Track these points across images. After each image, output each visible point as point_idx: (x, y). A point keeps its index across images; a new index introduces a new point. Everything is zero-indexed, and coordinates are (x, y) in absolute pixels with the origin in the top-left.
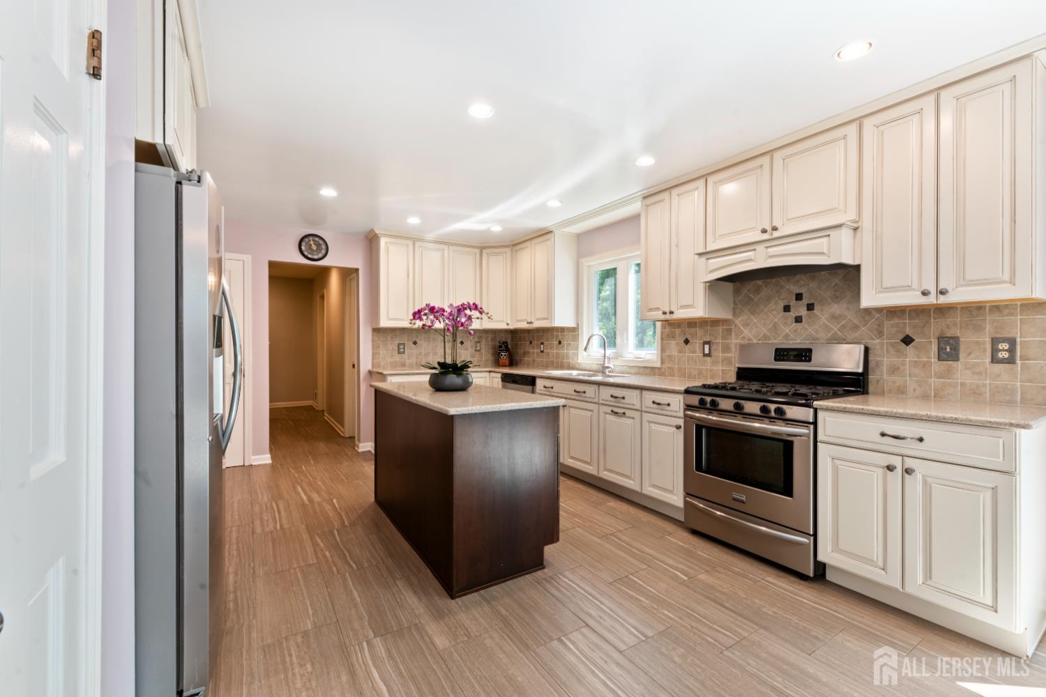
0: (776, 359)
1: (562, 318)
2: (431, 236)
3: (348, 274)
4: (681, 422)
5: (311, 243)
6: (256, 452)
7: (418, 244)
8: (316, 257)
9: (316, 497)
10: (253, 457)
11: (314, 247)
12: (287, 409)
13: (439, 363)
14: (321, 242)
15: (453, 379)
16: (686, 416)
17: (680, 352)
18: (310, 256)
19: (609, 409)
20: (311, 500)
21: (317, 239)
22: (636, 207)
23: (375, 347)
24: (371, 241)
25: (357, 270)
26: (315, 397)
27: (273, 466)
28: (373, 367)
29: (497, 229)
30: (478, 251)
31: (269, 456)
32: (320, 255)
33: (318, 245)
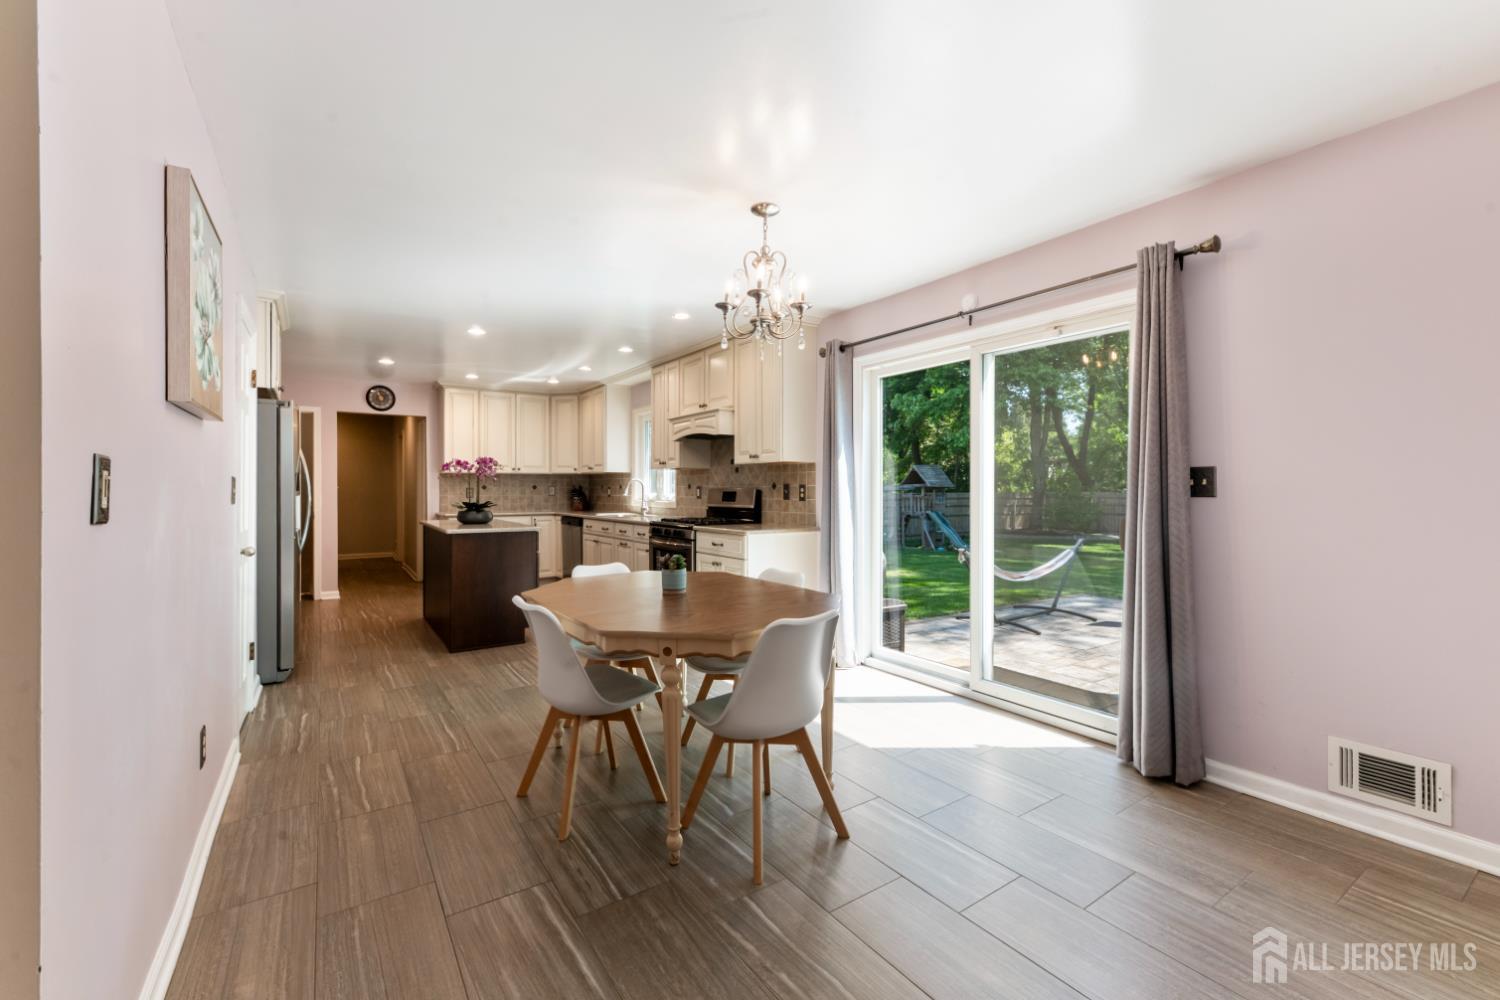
0: (723, 500)
1: (614, 464)
2: (495, 386)
3: (420, 421)
4: (648, 548)
5: (381, 394)
6: (325, 589)
7: (482, 393)
8: (383, 407)
9: (375, 616)
10: (322, 593)
11: (381, 398)
12: (362, 560)
13: (464, 503)
14: (388, 393)
15: (473, 515)
16: (651, 544)
17: (687, 495)
18: (377, 406)
19: (618, 542)
20: (370, 618)
21: (384, 390)
22: (647, 375)
23: (443, 491)
24: (437, 392)
25: (424, 418)
26: (394, 548)
27: (341, 601)
28: (441, 510)
29: (554, 381)
30: (547, 398)
31: (337, 592)
32: (387, 405)
33: (385, 396)
